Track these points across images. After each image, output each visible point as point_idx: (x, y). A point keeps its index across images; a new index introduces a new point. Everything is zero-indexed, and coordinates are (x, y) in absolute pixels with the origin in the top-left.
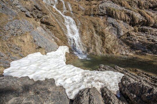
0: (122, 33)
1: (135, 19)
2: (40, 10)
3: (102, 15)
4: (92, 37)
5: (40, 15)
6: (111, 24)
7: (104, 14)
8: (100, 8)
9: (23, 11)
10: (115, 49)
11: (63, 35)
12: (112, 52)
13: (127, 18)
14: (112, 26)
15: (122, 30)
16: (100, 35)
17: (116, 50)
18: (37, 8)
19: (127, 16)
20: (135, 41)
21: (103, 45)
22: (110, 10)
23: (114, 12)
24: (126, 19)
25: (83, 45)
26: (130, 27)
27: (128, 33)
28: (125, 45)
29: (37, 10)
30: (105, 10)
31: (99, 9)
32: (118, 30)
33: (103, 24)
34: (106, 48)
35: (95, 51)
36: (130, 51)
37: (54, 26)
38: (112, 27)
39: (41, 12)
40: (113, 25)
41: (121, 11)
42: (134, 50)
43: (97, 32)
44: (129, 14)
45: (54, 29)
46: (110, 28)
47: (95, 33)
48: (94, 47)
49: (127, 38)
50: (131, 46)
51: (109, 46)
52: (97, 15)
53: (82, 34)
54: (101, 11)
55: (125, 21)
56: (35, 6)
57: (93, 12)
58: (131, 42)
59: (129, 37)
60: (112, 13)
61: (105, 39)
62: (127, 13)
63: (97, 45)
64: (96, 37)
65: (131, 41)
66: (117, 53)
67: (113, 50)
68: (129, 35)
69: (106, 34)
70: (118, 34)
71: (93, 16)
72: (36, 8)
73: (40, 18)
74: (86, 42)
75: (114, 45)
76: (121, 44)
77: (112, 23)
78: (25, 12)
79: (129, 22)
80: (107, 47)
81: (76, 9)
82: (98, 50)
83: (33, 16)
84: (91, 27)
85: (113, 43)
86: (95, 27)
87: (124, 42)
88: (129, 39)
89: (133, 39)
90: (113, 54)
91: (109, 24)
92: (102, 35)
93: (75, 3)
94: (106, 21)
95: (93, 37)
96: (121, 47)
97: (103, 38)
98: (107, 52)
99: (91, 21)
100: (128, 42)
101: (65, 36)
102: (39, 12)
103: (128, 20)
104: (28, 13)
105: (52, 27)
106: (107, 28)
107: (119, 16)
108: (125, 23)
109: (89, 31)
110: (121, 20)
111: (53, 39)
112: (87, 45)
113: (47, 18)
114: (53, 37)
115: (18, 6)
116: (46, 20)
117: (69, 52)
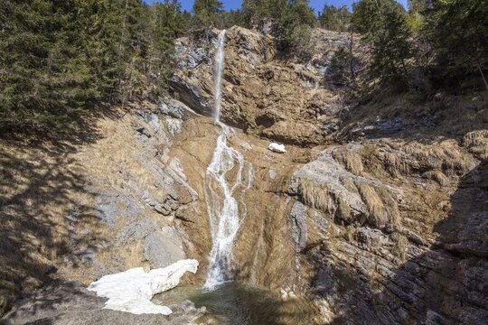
0: (305, 243)
2: (175, 199)
3: (291, 195)
5: (175, 206)
6: (294, 220)
9: (151, 206)
11: (206, 237)
13: (330, 206)
14: (294, 223)
15: (307, 235)
16: (268, 242)
19: (330, 200)
21: (265, 264)
24: (327, 207)
26: (331, 227)
27: (322, 243)
29: (171, 200)
30: (297, 185)
34: (267, 274)
37: (194, 223)
39: (176, 202)
40: (297, 222)
43: (265, 233)
44: (333, 196)
45: (194, 226)
47: (262, 235)
49: (313, 256)
51: (272, 268)
52: (285, 193)
54: (292, 185)
55: (328, 211)
56: (169, 195)
57: (282, 186)
59: (318, 254)
62: (330, 194)
64: (259, 246)
69: (276, 240)
71: (281, 195)
72: (170, 198)
73: (175, 211)
74: (241, 253)
77: (295, 215)
78: (154, 206)
79: (333, 215)
81: (261, 176)
82: (253, 275)
83: (165, 209)
84: (258, 224)
86: (266, 222)
91: (290, 218)
94: (290, 209)
95: (255, 244)
97: (270, 249)
101: (210, 240)
102: (174, 202)
103: (332, 210)
104: (158, 207)
105: (191, 223)
107: (313, 200)
109: (254, 231)
111: (181, 247)
112: (240, 260)
113: (183, 211)
114: (183, 243)
115: (147, 200)
116: (181, 215)
117: (195, 272)
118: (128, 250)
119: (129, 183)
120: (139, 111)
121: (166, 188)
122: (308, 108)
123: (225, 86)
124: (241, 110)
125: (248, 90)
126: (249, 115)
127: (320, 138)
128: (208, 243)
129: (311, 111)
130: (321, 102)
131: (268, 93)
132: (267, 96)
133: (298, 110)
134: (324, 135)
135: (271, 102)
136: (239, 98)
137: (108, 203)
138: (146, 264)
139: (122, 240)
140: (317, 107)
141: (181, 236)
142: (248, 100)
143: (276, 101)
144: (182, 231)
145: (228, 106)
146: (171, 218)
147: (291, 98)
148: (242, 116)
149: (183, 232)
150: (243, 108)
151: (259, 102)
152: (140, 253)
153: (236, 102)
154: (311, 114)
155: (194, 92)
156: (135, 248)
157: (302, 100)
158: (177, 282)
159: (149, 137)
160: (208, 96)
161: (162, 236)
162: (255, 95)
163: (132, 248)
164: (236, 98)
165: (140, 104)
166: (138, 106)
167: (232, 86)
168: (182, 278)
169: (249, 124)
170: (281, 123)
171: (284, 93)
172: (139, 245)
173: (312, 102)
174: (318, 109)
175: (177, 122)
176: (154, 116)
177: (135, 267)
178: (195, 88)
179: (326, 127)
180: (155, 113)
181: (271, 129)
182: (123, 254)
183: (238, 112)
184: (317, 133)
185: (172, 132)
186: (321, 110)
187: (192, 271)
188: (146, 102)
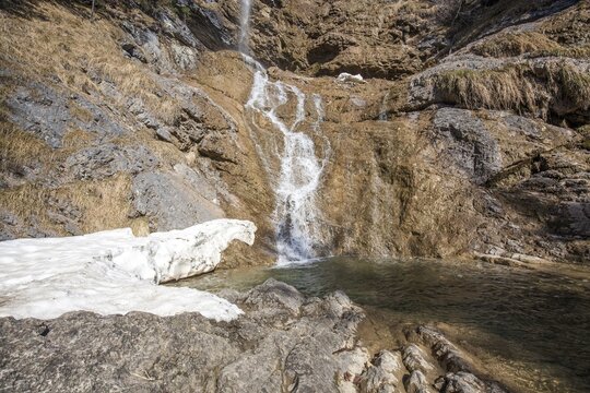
0: (498, 162)
1: (577, 87)
2: (197, 120)
3: (420, 109)
4: (363, 190)
5: (197, 133)
6: (448, 133)
7: (427, 100)
8: (412, 85)
9: (149, 127)
10: (452, 234)
11: (261, 189)
12: (433, 249)
13: (531, 95)
14: (451, 138)
15: (498, 147)
16: (396, 182)
17: (459, 242)
18: (191, 117)
19: (530, 85)
20: (578, 193)
21: (402, 219)
22: (446, 80)
23: (463, 83)
24: (525, 99)
25: (319, 220)
26: (548, 129)
27: (537, 158)
28: (514, 216)
29: (190, 121)
30: (430, 87)
31: (410, 88)
32: (477, 151)
33: (414, 138)
34: (414, 233)
35: (365, 245)
36: (537, 243)
37: (235, 163)
38: (452, 144)
39: (200, 125)
40: (457, 135)
41: (495, 74)
42: (565, 241)
43: (383, 168)
44: (540, 76)
45: (236, 170)
46: (442, 147)
47: (376, 174)
48: (364, 230)
49: (527, 185)
50: (547, 222)
51: (425, 221)
52: (400, 110)
53: (326, 183)
54: (417, 94)
55: (521, 108)
56: (185, 110)
57: (388, 104)
58: (554, 198)
59: (540, 178)
60: (456, 90)
61: (411, 194)
62: (529, 74)
63: (376, 221)
64: (375, 190)
65: (553, 193)
66: (458, 253)
67: (445, 239)
68: (544, 167)
69: (419, 171)
70: (480, 169)
71: (389, 118)
72: (187, 117)
73: (198, 142)
74: (336, 209)
75: (453, 219)
76: (487, 210)
77: (451, 126)
78: (155, 128)
79: (544, 111)
80: (417, 228)
81: (338, 108)
82: (377, 242)
83: (179, 138)
84: (363, 157)
85: (447, 212)
86: (379, 152)
87: (509, 202)
88: (542, 187)
89: (567, 185)
90: (439, 257)
91: (437, 133)
92: (403, 179)
93: (340, 94)
94: (428, 123)
95: (365, 189)
96: (484, 226)
97: (406, 190)
98: (415, 251)
99: (370, 134)
100: (531, 200)
101: (270, 194)
102: (195, 125)
104: (164, 131)
105: (230, 165)
106: (428, 151)
108: (516, 118)
109: (357, 170)
110: (502, 107)
111: (215, 201)
112: (339, 220)
113: (215, 140)
114: (219, 194)
115: (141, 116)
116: (211, 147)
117: (251, 243)
118: (93, 192)
119: (103, 87)
120: (125, 23)
121: (178, 98)
122: (391, 28)
123: (259, 9)
124: (284, 46)
125: (295, 12)
126: (297, 49)
127: (417, 62)
128: (264, 199)
129: (396, 31)
130: (413, 16)
131: (326, 14)
132: (325, 18)
133: (375, 31)
134: (423, 58)
135: (332, 25)
136: (281, 27)
137: (48, 103)
138: (141, 221)
139: (79, 170)
140: (406, 24)
141: (212, 184)
142: (295, 29)
143: (340, 23)
144: (214, 176)
145: (263, 39)
146: (191, 156)
147: (363, 16)
148: (285, 54)
149: (217, 178)
150: (287, 41)
151: (312, 29)
152: (123, 200)
153: (275, 34)
154: (395, 36)
155: (212, 21)
156: (112, 191)
157: (381, 17)
158: (217, 260)
159: (145, 61)
160: (233, 26)
161: (175, 178)
162: (306, 20)
163: (104, 189)
164: (276, 27)
165: (125, 12)
166: (123, 15)
167: (269, 10)
168: (226, 252)
169: (297, 63)
170: (353, 49)
171: (352, 10)
172: (120, 184)
173: (399, 18)
174: (407, 28)
175: (190, 51)
176: (150, 35)
177: (111, 227)
178: (213, 14)
179: (428, 44)
180: (152, 30)
181: (336, 60)
182: (80, 199)
183: (280, 48)
184: (412, 56)
185: (182, 66)
186: (412, 28)
187: (245, 240)
188: (136, 11)
